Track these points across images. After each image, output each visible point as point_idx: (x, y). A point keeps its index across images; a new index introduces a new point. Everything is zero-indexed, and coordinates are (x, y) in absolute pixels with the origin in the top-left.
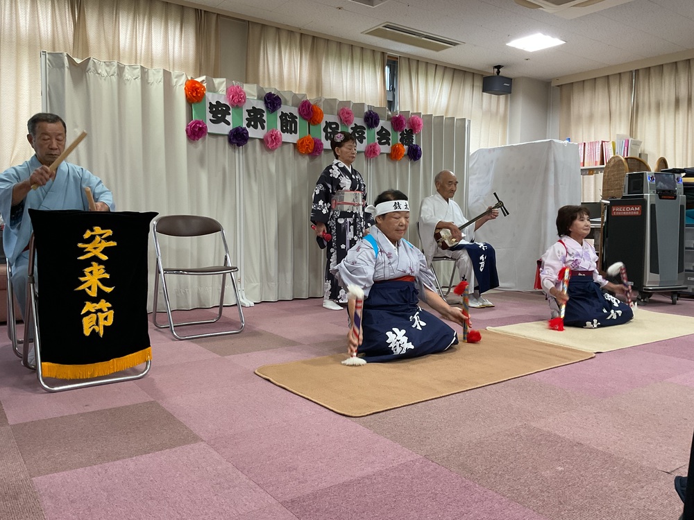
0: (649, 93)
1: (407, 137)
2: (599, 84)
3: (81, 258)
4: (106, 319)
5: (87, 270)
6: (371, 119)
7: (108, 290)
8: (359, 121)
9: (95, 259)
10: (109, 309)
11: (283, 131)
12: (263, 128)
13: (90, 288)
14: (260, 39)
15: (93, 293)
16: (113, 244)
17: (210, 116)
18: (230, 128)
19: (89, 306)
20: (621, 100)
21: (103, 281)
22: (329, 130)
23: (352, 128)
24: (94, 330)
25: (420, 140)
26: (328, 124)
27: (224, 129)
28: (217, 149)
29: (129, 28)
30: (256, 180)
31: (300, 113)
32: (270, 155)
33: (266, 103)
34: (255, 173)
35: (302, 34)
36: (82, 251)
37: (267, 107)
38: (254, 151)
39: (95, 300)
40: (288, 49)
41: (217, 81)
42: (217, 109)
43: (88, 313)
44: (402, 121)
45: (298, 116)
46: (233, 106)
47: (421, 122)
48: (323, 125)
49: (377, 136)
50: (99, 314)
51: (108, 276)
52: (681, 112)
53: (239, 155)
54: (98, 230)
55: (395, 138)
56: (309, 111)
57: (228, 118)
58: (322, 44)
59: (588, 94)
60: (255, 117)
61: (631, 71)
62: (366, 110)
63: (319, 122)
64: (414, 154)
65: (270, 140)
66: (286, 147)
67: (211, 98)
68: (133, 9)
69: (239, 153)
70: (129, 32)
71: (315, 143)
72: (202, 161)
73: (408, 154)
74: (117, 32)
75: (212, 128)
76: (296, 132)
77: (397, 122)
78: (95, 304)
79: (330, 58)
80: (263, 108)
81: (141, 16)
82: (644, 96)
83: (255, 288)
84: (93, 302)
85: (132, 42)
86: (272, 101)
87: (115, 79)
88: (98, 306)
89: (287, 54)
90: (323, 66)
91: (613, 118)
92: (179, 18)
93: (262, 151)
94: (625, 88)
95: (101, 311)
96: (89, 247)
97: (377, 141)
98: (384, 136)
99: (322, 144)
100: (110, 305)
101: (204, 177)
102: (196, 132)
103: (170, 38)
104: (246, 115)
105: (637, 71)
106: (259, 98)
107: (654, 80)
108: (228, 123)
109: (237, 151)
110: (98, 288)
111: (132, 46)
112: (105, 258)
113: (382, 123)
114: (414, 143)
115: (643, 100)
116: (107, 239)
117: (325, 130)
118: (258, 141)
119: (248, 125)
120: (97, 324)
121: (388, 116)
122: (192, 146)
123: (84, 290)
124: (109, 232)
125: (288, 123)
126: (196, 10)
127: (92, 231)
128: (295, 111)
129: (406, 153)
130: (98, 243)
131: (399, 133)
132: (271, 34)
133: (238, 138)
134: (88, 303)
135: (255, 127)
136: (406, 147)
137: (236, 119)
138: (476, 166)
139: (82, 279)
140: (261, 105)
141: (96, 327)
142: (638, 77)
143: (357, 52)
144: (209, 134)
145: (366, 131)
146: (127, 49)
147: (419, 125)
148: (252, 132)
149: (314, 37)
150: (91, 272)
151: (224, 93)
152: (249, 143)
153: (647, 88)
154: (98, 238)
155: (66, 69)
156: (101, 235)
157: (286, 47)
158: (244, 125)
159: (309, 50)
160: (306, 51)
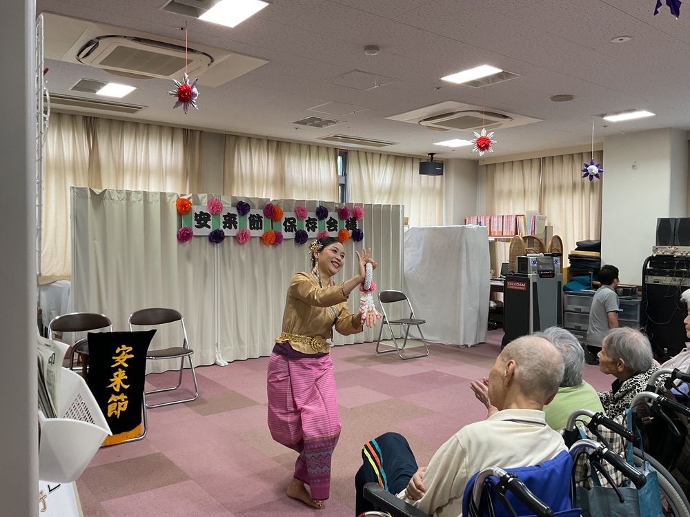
0: (553, 176)
1: (351, 224)
2: (516, 166)
3: (113, 366)
4: (122, 406)
5: (115, 374)
6: (322, 212)
7: (126, 387)
8: (312, 215)
9: (121, 366)
10: (125, 400)
11: (251, 229)
12: (236, 228)
13: (116, 386)
14: (235, 145)
15: (117, 390)
16: (132, 356)
17: (195, 223)
18: (210, 231)
19: (114, 398)
20: (532, 180)
21: (123, 381)
22: (288, 224)
23: (306, 221)
24: (114, 413)
25: (362, 225)
26: (287, 220)
27: (206, 231)
28: (200, 246)
29: (131, 147)
30: (230, 267)
31: (264, 214)
32: (241, 247)
33: (238, 209)
34: (230, 262)
35: (268, 140)
36: (114, 362)
37: (239, 212)
38: (229, 245)
39: (118, 394)
40: (257, 151)
41: (200, 196)
42: (200, 217)
43: (113, 402)
44: (346, 212)
45: (263, 216)
46: (212, 214)
47: (363, 212)
48: (283, 220)
49: (327, 225)
50: (119, 403)
51: (126, 377)
52: (577, 194)
53: (217, 249)
54: (124, 347)
55: (342, 225)
56: (271, 211)
57: (209, 223)
58: (284, 147)
59: (507, 174)
60: (230, 221)
61: (540, 158)
62: (318, 205)
63: (280, 220)
64: (357, 236)
65: (241, 237)
66: (253, 239)
67: (196, 210)
68: (134, 132)
69: (217, 247)
70: (131, 151)
71: (276, 236)
72: (188, 256)
73: (352, 237)
74: (122, 151)
75: (196, 232)
76: (261, 228)
77: (343, 213)
78: (117, 397)
79: (291, 156)
80: (236, 213)
81: (141, 137)
82: (549, 178)
83: (229, 350)
84: (116, 395)
85: (133, 158)
86: (243, 207)
87: (124, 202)
88: (119, 398)
89: (257, 157)
90: (286, 163)
91: (527, 195)
92: (170, 137)
93: (235, 244)
94: (535, 171)
95: (120, 401)
96: (118, 358)
97: (327, 229)
98: (332, 225)
99: (282, 236)
100: (126, 397)
101: (190, 269)
102: (184, 236)
103: (163, 151)
104: (222, 219)
105: (544, 158)
106: (233, 206)
107: (557, 166)
108: (209, 227)
109: (215, 246)
110: (121, 386)
111: (133, 161)
112: (126, 365)
113: (330, 214)
114: (357, 228)
115: (549, 182)
116: (129, 353)
117: (285, 224)
118: (232, 238)
119: (224, 227)
120: (117, 409)
121: (336, 208)
122: (181, 245)
123: (112, 387)
124: (130, 349)
125: (255, 222)
126: (184, 129)
127: (121, 348)
128: (261, 213)
129: (350, 236)
130: (124, 355)
131: (345, 221)
132: (244, 141)
133: (217, 237)
134: (113, 395)
135: (230, 228)
136: (350, 231)
137: (215, 224)
138: (410, 240)
139: (112, 380)
140: (234, 211)
141: (115, 412)
142: (545, 164)
143: (314, 150)
144: (195, 236)
145: (317, 222)
146: (129, 164)
147: (361, 214)
148: (227, 232)
149: (278, 142)
150: (117, 375)
151: (206, 205)
152: (225, 239)
153: (551, 172)
154: (124, 353)
155: (89, 199)
156: (125, 351)
157: (255, 151)
158: (221, 228)
159: (274, 151)
160: (272, 153)
